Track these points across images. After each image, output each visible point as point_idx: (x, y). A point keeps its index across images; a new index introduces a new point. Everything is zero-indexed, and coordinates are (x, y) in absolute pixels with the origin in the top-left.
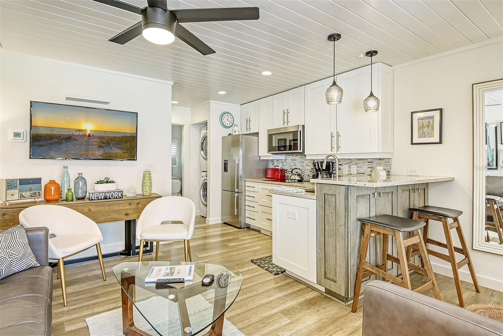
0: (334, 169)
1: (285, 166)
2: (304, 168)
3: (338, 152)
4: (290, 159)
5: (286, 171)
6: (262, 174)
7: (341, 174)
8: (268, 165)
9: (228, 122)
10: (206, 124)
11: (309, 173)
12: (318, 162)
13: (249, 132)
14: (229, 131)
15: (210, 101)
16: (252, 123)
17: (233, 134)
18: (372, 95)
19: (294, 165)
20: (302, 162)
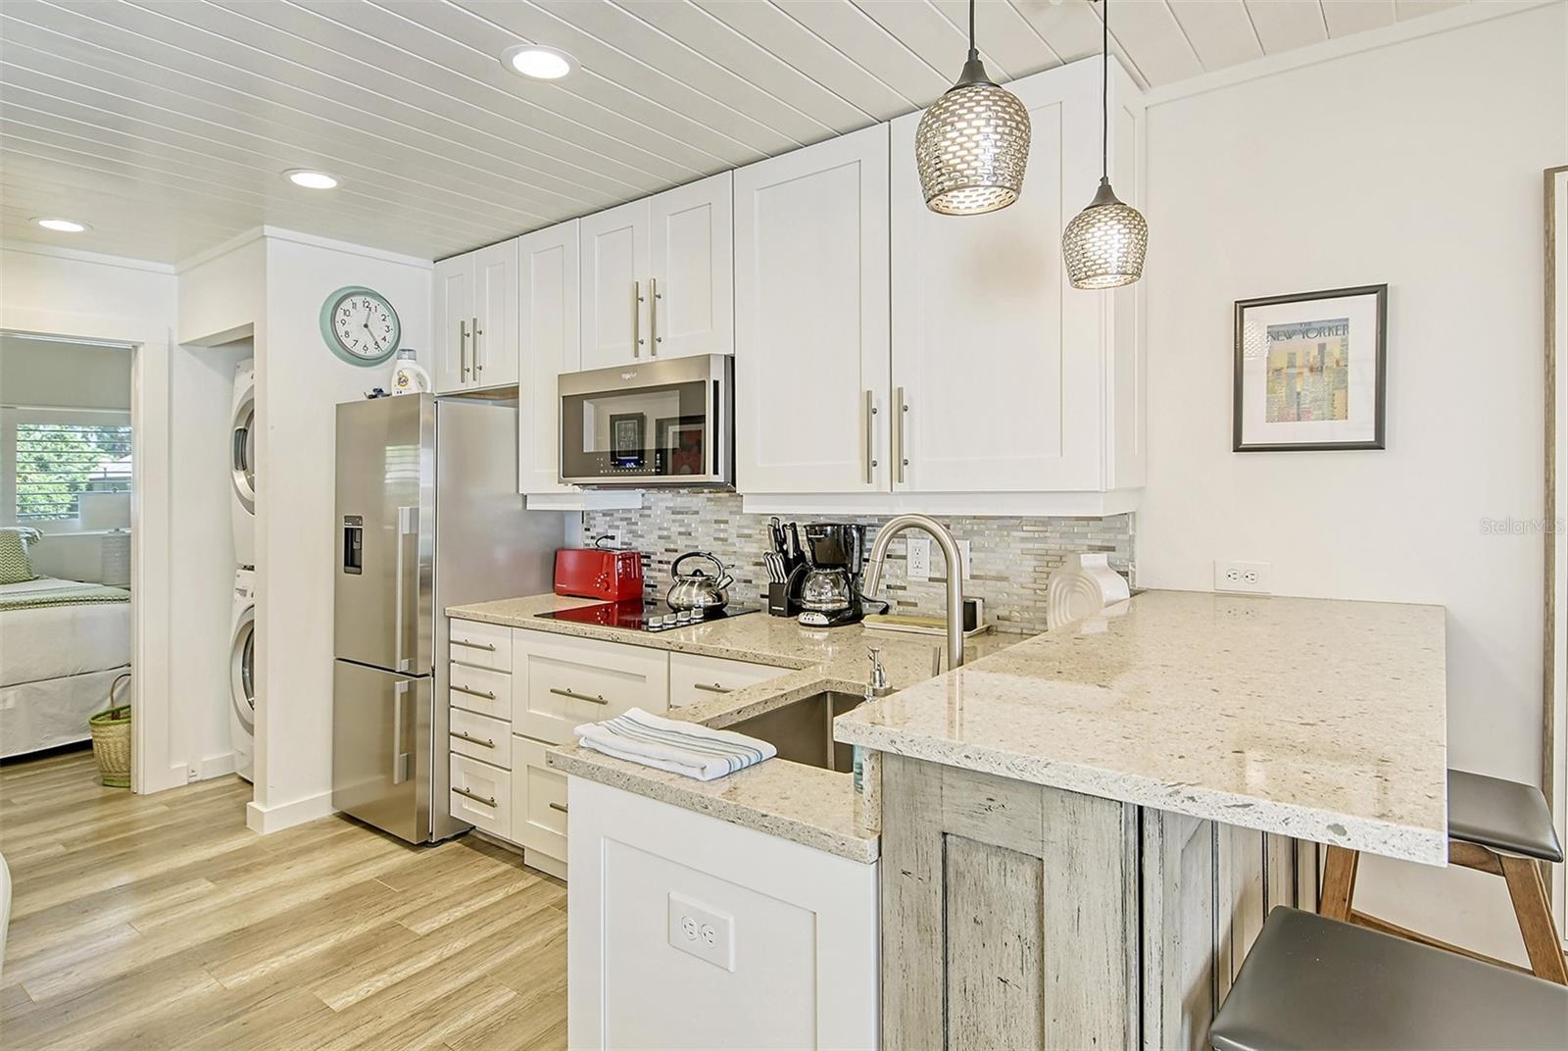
0: (866, 556)
1: (642, 536)
2: (728, 548)
3: (898, 487)
4: (663, 505)
5: (644, 561)
6: (535, 575)
7: (897, 577)
8: (563, 534)
9: (365, 338)
10: (243, 343)
11: (749, 570)
12: (793, 525)
13: (471, 385)
14: (374, 377)
15: (266, 227)
16: (486, 342)
17: (394, 395)
18: (1105, 194)
19: (680, 534)
20: (716, 522)
